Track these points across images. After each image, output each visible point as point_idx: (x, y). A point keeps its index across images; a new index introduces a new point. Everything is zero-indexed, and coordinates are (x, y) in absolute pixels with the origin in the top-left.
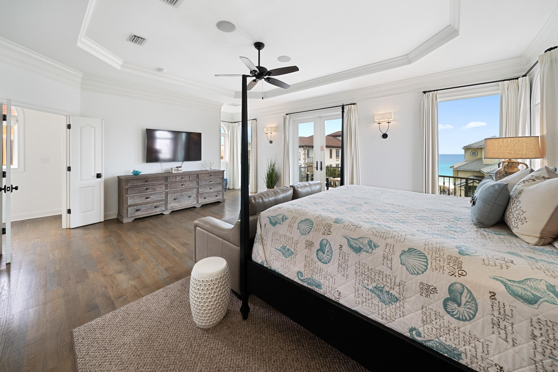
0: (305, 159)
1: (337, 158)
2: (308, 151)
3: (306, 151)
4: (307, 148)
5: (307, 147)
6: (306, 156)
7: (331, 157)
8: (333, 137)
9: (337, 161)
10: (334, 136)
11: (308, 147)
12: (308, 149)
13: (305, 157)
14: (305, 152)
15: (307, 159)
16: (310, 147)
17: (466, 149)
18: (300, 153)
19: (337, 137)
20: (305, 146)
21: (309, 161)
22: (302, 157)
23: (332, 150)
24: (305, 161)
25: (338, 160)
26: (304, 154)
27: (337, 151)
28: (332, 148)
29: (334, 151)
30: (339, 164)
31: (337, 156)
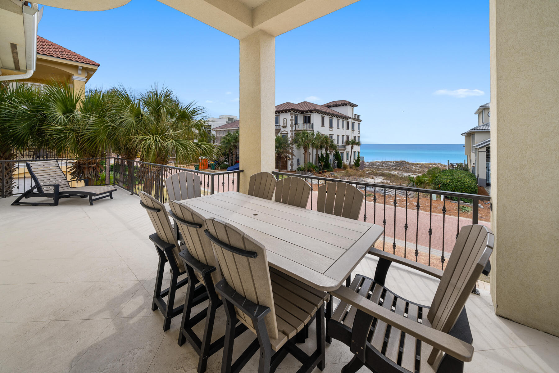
0: (292, 126)
1: (330, 128)
2: (296, 117)
3: (294, 117)
4: (294, 113)
5: (294, 112)
6: (293, 122)
7: (323, 125)
9: (330, 131)
11: (296, 112)
12: (296, 114)
13: (292, 123)
14: (292, 117)
15: (294, 126)
16: (299, 113)
18: (286, 119)
20: (292, 109)
21: (297, 128)
22: (289, 123)
23: (325, 118)
24: (292, 128)
25: (331, 129)
26: (291, 120)
27: (330, 120)
28: (324, 114)
29: (327, 119)
30: (333, 135)
31: (331, 124)
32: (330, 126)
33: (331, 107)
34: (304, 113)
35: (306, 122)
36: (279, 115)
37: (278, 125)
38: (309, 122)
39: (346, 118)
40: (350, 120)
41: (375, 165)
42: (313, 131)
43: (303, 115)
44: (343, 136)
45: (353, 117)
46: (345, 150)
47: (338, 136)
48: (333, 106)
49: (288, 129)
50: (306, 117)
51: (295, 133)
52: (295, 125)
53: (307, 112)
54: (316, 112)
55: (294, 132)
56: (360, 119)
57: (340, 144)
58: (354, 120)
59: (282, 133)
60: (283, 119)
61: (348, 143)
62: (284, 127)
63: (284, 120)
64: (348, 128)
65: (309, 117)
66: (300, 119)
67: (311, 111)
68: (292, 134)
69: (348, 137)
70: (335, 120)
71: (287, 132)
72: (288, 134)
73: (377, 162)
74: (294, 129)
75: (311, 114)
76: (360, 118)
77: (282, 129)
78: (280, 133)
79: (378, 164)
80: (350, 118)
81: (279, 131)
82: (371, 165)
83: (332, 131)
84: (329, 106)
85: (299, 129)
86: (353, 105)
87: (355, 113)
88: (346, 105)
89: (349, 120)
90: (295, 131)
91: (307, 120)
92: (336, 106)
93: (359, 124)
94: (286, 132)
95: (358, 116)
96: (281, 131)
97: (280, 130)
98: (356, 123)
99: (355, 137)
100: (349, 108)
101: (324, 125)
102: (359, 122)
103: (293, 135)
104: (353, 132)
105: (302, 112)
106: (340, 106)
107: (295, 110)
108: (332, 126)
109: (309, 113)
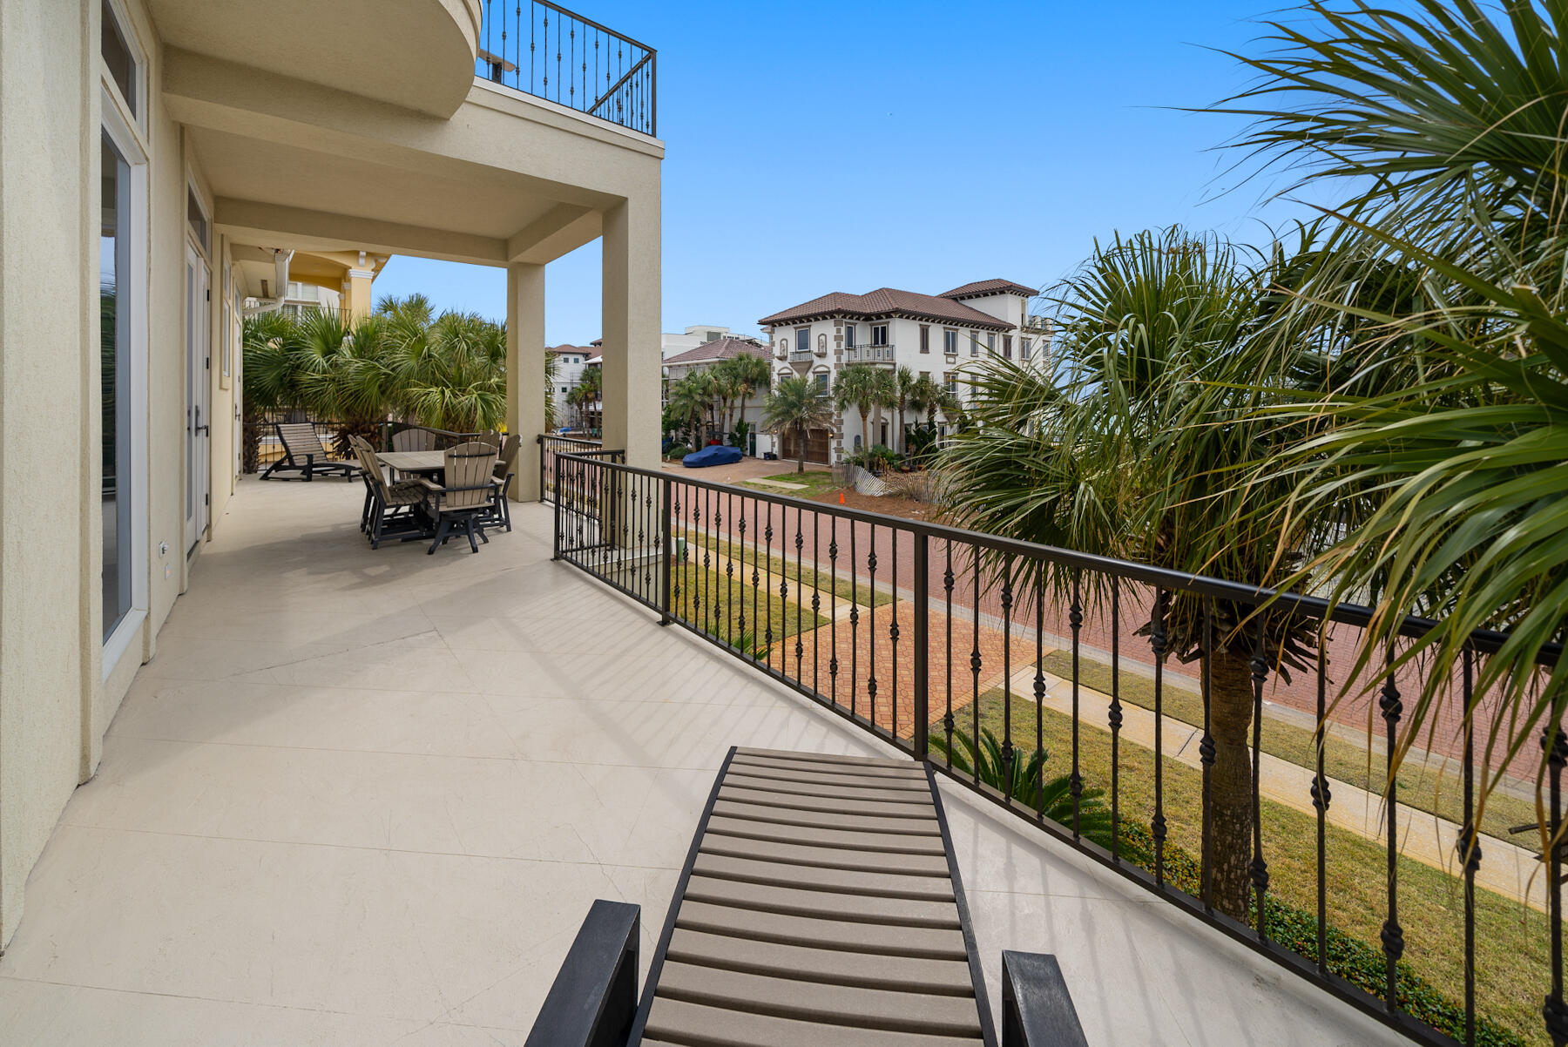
0: (838, 352)
1: (948, 356)
2: (850, 332)
3: (844, 329)
4: (845, 320)
5: (844, 317)
6: (844, 343)
7: (925, 348)
8: (950, 301)
9: (947, 362)
10: (955, 299)
11: (851, 318)
12: (850, 323)
13: (839, 345)
14: (839, 331)
15: (846, 352)
16: (857, 319)
18: (826, 336)
19: (963, 302)
20: (839, 311)
21: (852, 358)
22: (832, 346)
23: (930, 329)
24: (839, 359)
25: (951, 359)
26: (838, 338)
27: (947, 334)
28: (927, 321)
29: (937, 334)
30: (957, 374)
31: (950, 345)
32: (948, 350)
33: (963, 298)
34: (873, 319)
35: (876, 342)
36: (811, 325)
37: (806, 352)
38: (884, 341)
39: (1000, 327)
40: (1016, 335)
42: (894, 364)
43: (871, 325)
45: (1027, 324)
48: (970, 297)
49: (830, 361)
50: (876, 329)
52: (848, 350)
53: (879, 316)
54: (901, 317)
55: (845, 368)
58: (1027, 332)
59: (817, 370)
60: (819, 336)
62: (819, 356)
63: (821, 337)
64: (1008, 355)
65: (884, 329)
66: (863, 335)
67: (889, 315)
68: (839, 373)
70: (963, 337)
71: (829, 368)
72: (829, 372)
74: (844, 359)
75: (889, 323)
77: (817, 362)
78: (812, 370)
80: (1013, 327)
81: (807, 365)
83: (954, 362)
84: (958, 297)
85: (857, 360)
86: (1026, 293)
87: (1031, 313)
88: (1002, 292)
89: (1010, 333)
90: (846, 365)
91: (881, 338)
92: (978, 296)
94: (826, 369)
95: (1045, 321)
96: (814, 366)
97: (812, 362)
98: (1037, 339)
100: (1012, 300)
101: (927, 348)
102: (1047, 339)
103: (842, 375)
104: (1027, 364)
105: (868, 317)
106: (986, 295)
107: (845, 314)
108: (954, 351)
109: (885, 320)
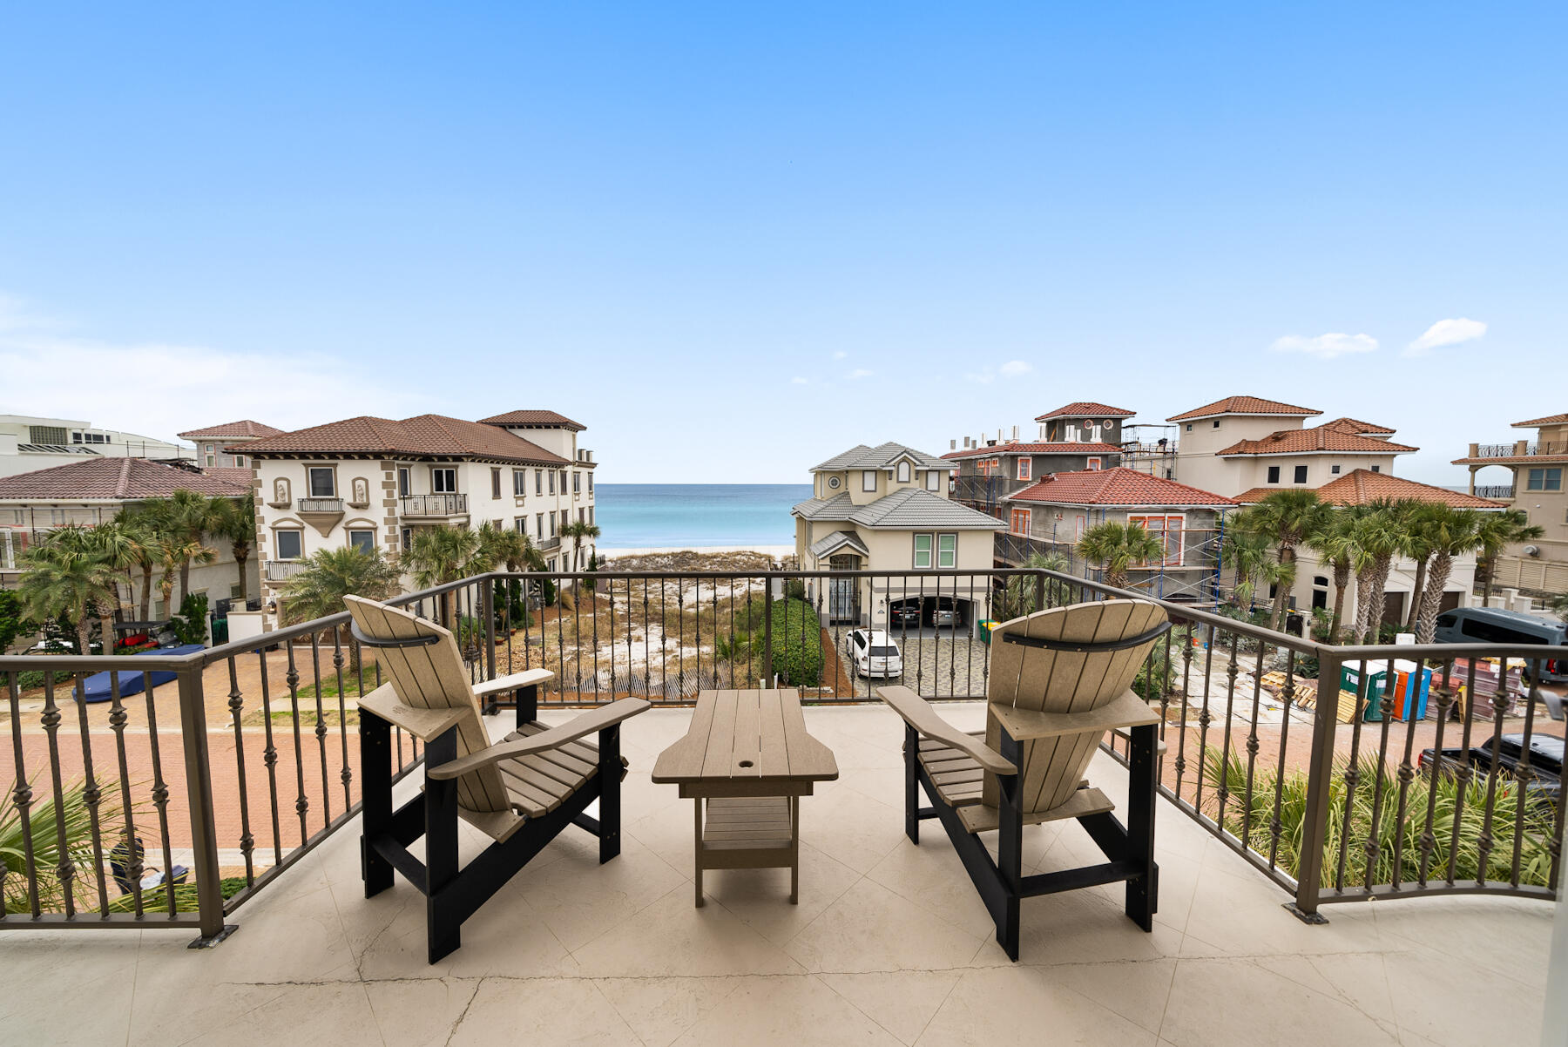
0: (389, 504)
1: (517, 498)
2: (404, 476)
3: (395, 474)
4: (396, 462)
5: (396, 459)
6: (396, 493)
7: (497, 493)
8: (499, 429)
9: (517, 506)
10: (503, 426)
11: (405, 459)
12: (403, 466)
13: (390, 494)
14: (389, 476)
15: (400, 503)
16: (413, 460)
17: (820, 472)
18: (366, 481)
19: (510, 430)
20: (391, 453)
21: (411, 511)
22: (378, 495)
23: (501, 472)
24: (391, 512)
25: (520, 502)
26: (387, 485)
27: (515, 476)
28: (498, 463)
29: (507, 474)
30: (526, 517)
31: (519, 490)
32: (517, 492)
33: (513, 429)
34: (434, 461)
35: (440, 488)
36: (337, 464)
37: (330, 500)
38: (451, 487)
39: (557, 464)
40: (569, 469)
41: (629, 567)
42: (468, 517)
43: (431, 467)
44: (552, 514)
45: (577, 459)
46: (558, 550)
47: (539, 517)
48: (521, 427)
49: (377, 514)
50: (439, 474)
51: (401, 527)
52: (404, 498)
53: (443, 458)
54: (473, 461)
55: (400, 523)
56: (593, 462)
57: (547, 536)
58: (578, 466)
59: (353, 525)
60: (354, 481)
61: (565, 531)
62: (356, 507)
63: (357, 483)
64: (564, 490)
65: (450, 475)
66: (421, 481)
67: (458, 458)
68: (392, 530)
69: (564, 513)
70: (530, 474)
71: (375, 523)
72: (375, 529)
73: (632, 557)
74: (399, 511)
75: (457, 467)
76: (593, 460)
77: (351, 514)
78: (342, 524)
79: (635, 562)
80: (569, 463)
81: (337, 519)
82: (620, 568)
83: (523, 505)
84: (507, 424)
85: (420, 512)
86: (575, 428)
87: (578, 447)
88: (557, 427)
89: (566, 468)
90: (402, 518)
91: (445, 482)
92: (530, 427)
93: (590, 474)
94: (370, 525)
95: (588, 453)
96: (347, 518)
97: (341, 515)
98: (584, 471)
99: (581, 511)
100: (565, 434)
101: (499, 493)
102: (590, 470)
103: (398, 531)
104: (577, 498)
105: (426, 458)
106: (539, 427)
107: (395, 454)
108: (522, 493)
109: (451, 463)
